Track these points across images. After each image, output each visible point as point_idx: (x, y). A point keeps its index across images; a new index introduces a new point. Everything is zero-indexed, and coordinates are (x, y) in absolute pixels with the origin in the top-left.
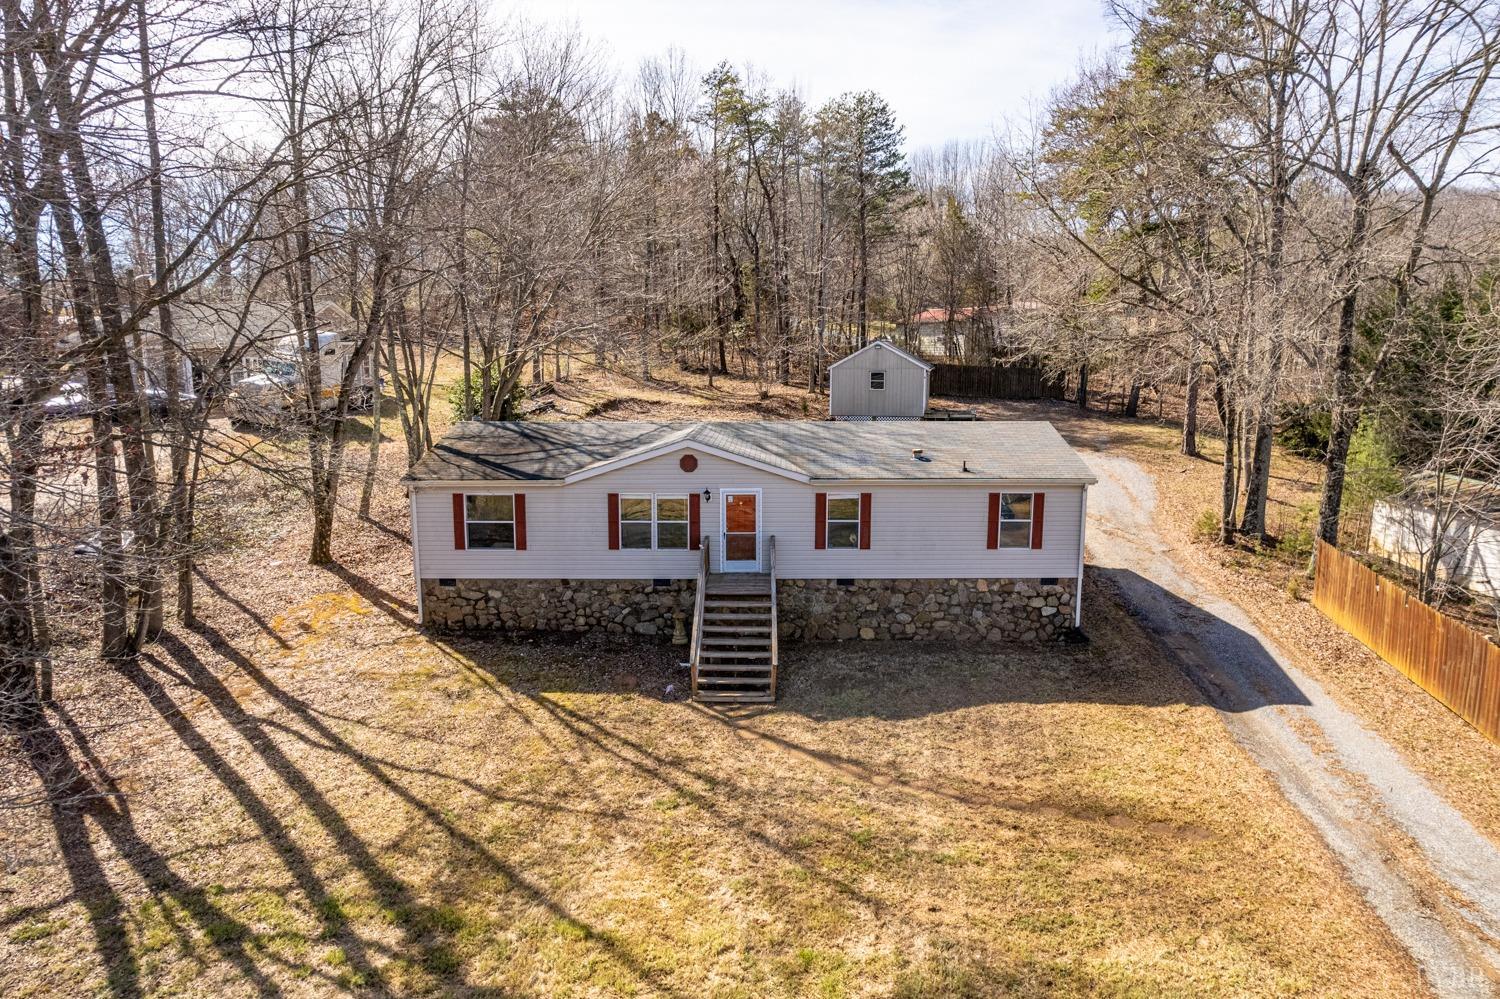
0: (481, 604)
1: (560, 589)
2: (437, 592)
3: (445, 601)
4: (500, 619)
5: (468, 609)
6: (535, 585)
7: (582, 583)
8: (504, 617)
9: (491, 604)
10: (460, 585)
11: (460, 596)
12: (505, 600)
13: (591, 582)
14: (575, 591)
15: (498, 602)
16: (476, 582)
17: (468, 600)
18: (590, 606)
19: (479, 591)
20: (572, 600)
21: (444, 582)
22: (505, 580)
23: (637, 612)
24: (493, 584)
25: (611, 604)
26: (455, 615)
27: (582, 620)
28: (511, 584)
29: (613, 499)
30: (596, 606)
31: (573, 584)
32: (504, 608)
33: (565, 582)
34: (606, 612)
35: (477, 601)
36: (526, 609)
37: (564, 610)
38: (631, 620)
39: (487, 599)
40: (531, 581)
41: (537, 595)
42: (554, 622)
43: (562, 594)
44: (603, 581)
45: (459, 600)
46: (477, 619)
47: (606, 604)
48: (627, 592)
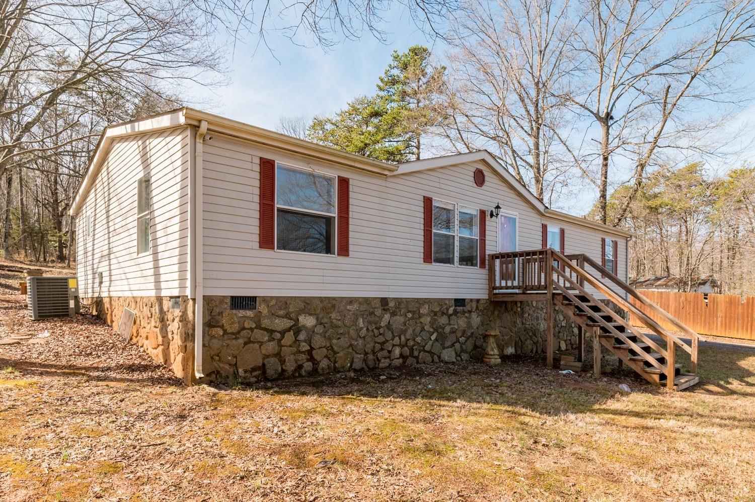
0: (289, 338)
1: (378, 312)
2: (224, 321)
3: (236, 335)
4: (311, 359)
5: (271, 347)
6: (356, 306)
7: (399, 301)
8: (317, 355)
9: (302, 336)
10: (262, 308)
11: (259, 327)
12: (319, 329)
13: (408, 301)
14: (393, 314)
15: (311, 332)
16: (284, 302)
17: (271, 332)
18: (404, 332)
19: (287, 316)
20: (389, 326)
21: (239, 302)
22: (321, 299)
23: (442, 338)
24: (307, 305)
25: (423, 329)
26: (251, 358)
27: (397, 351)
28: (329, 305)
29: (428, 201)
30: (410, 332)
31: (392, 304)
32: (318, 341)
33: (384, 301)
34: (418, 339)
35: (283, 333)
36: (344, 341)
37: (381, 339)
38: (437, 348)
39: (297, 329)
40: (351, 301)
41: (355, 322)
42: (371, 357)
43: (381, 318)
44: (417, 300)
45: (259, 334)
46: (283, 362)
47: (418, 329)
48: (435, 314)
